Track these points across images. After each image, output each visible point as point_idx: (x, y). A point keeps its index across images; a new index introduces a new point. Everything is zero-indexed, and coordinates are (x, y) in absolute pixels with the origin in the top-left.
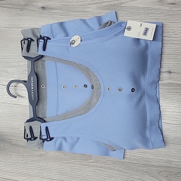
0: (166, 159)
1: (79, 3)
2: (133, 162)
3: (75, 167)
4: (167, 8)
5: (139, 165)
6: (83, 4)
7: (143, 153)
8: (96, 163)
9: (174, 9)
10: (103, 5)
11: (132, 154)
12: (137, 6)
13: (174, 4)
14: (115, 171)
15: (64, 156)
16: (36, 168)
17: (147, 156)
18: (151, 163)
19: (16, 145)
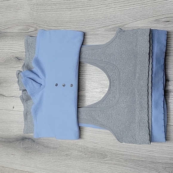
0: (169, 156)
1: (90, 28)
2: (142, 160)
3: (94, 165)
4: (162, 26)
5: (147, 162)
6: (94, 28)
7: (149, 151)
8: (111, 161)
9: (169, 26)
10: (109, 28)
11: (141, 153)
12: (137, 26)
13: (169, 22)
14: (127, 168)
15: (85, 155)
16: (64, 166)
17: (153, 155)
18: (157, 160)
19: (47, 147)
